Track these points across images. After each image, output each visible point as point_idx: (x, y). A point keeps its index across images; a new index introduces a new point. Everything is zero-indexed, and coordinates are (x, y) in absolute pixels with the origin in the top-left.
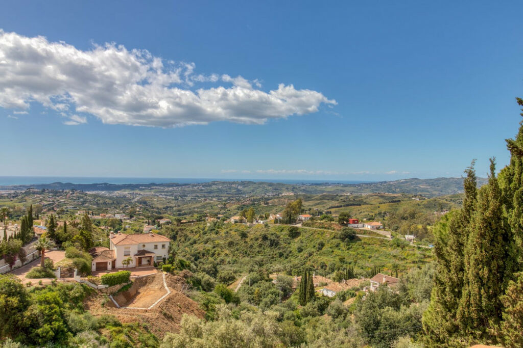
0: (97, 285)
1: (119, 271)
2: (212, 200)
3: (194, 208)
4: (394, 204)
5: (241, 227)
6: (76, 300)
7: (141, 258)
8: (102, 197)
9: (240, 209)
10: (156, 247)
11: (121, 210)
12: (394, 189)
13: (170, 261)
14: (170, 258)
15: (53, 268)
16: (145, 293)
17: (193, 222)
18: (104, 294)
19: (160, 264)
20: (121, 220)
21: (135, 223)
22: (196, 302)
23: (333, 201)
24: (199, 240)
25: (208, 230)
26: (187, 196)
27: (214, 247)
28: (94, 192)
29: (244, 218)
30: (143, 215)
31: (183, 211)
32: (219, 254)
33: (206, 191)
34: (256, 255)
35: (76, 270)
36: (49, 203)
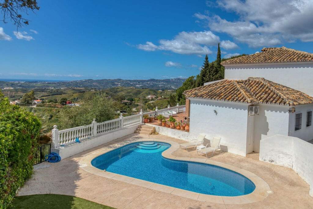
4: (81, 93)
12: (79, 85)
23: (44, 93)
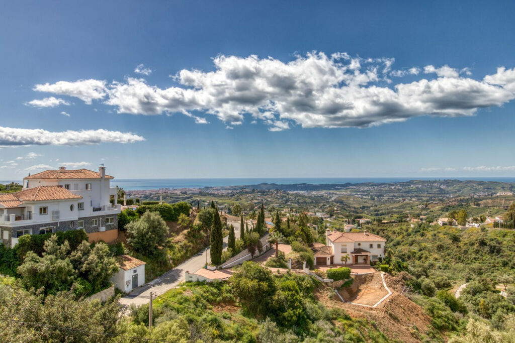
0: (323, 279)
1: (338, 267)
2: (411, 200)
3: (392, 208)
5: (451, 230)
6: (307, 290)
7: (357, 256)
8: (302, 196)
9: (445, 210)
10: (371, 246)
11: (319, 209)
13: (387, 261)
14: (386, 258)
15: (285, 260)
16: (366, 291)
17: (394, 222)
18: (330, 288)
19: (377, 263)
20: (322, 218)
21: (336, 221)
22: (419, 306)
24: (403, 241)
25: (412, 232)
26: (383, 196)
27: (421, 250)
28: (295, 192)
29: (454, 221)
30: (342, 214)
31: (381, 212)
32: (426, 258)
33: (404, 190)
34: (472, 261)
35: (305, 263)
36: (258, 201)
